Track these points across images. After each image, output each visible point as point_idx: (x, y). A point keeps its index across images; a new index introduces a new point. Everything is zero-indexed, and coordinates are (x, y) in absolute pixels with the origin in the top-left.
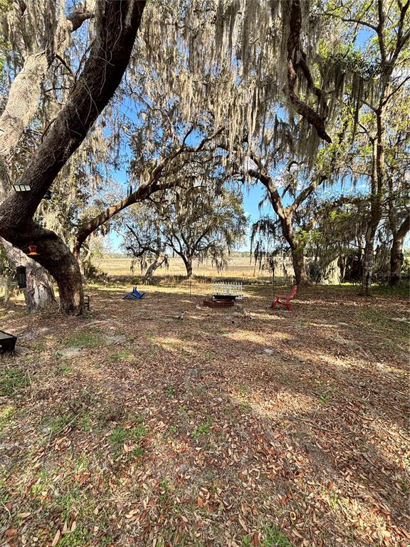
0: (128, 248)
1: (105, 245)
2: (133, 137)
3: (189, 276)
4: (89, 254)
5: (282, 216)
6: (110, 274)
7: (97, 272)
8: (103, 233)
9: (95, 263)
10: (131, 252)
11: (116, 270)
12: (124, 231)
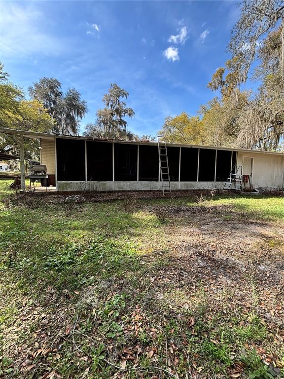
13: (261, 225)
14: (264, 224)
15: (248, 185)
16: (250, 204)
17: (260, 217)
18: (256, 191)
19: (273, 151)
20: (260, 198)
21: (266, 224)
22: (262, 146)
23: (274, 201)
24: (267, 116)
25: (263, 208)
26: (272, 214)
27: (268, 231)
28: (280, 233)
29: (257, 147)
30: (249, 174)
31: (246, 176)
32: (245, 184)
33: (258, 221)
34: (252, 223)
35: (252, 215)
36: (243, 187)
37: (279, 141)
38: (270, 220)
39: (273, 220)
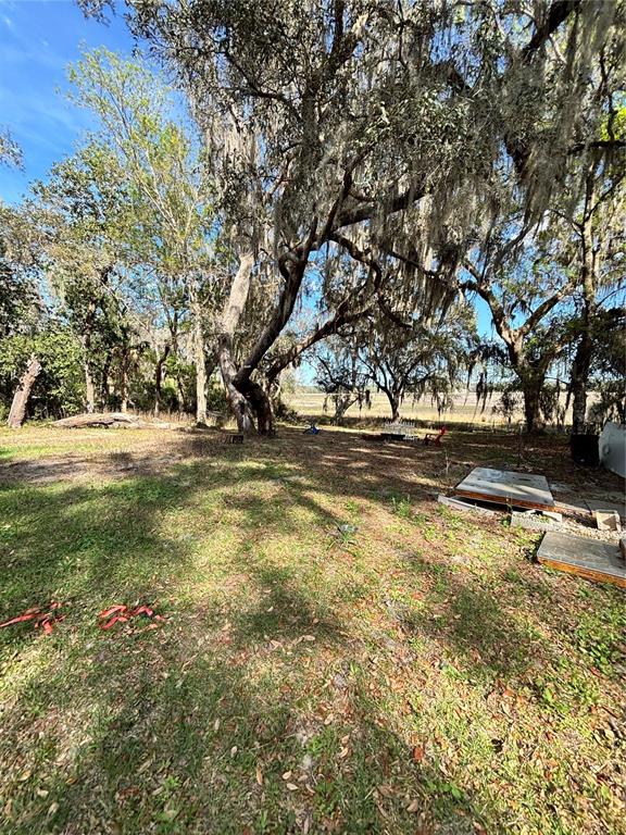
0: (321, 383)
1: (297, 378)
2: (321, 273)
3: (394, 419)
4: (279, 391)
5: (509, 340)
6: (301, 413)
7: (286, 409)
8: (294, 365)
9: (286, 399)
10: (322, 386)
11: (309, 409)
12: (315, 363)
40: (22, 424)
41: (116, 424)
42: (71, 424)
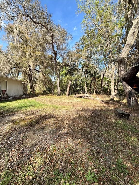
13: (12, 115)
14: (13, 114)
15: (5, 95)
16: (7, 105)
17: (12, 111)
18: (10, 98)
19: (17, 79)
20: (12, 101)
21: (15, 114)
22: (12, 76)
23: (18, 102)
24: (11, 61)
25: (13, 106)
26: (18, 108)
27: (16, 117)
28: (21, 116)
29: (9, 76)
30: (6, 90)
31: (4, 90)
32: (3, 95)
33: (10, 114)
34: (7, 116)
35: (7, 111)
36: (3, 96)
37: (19, 75)
38: (16, 111)
39: (18, 111)
40: (68, 96)
41: (85, 97)
42: (76, 96)
